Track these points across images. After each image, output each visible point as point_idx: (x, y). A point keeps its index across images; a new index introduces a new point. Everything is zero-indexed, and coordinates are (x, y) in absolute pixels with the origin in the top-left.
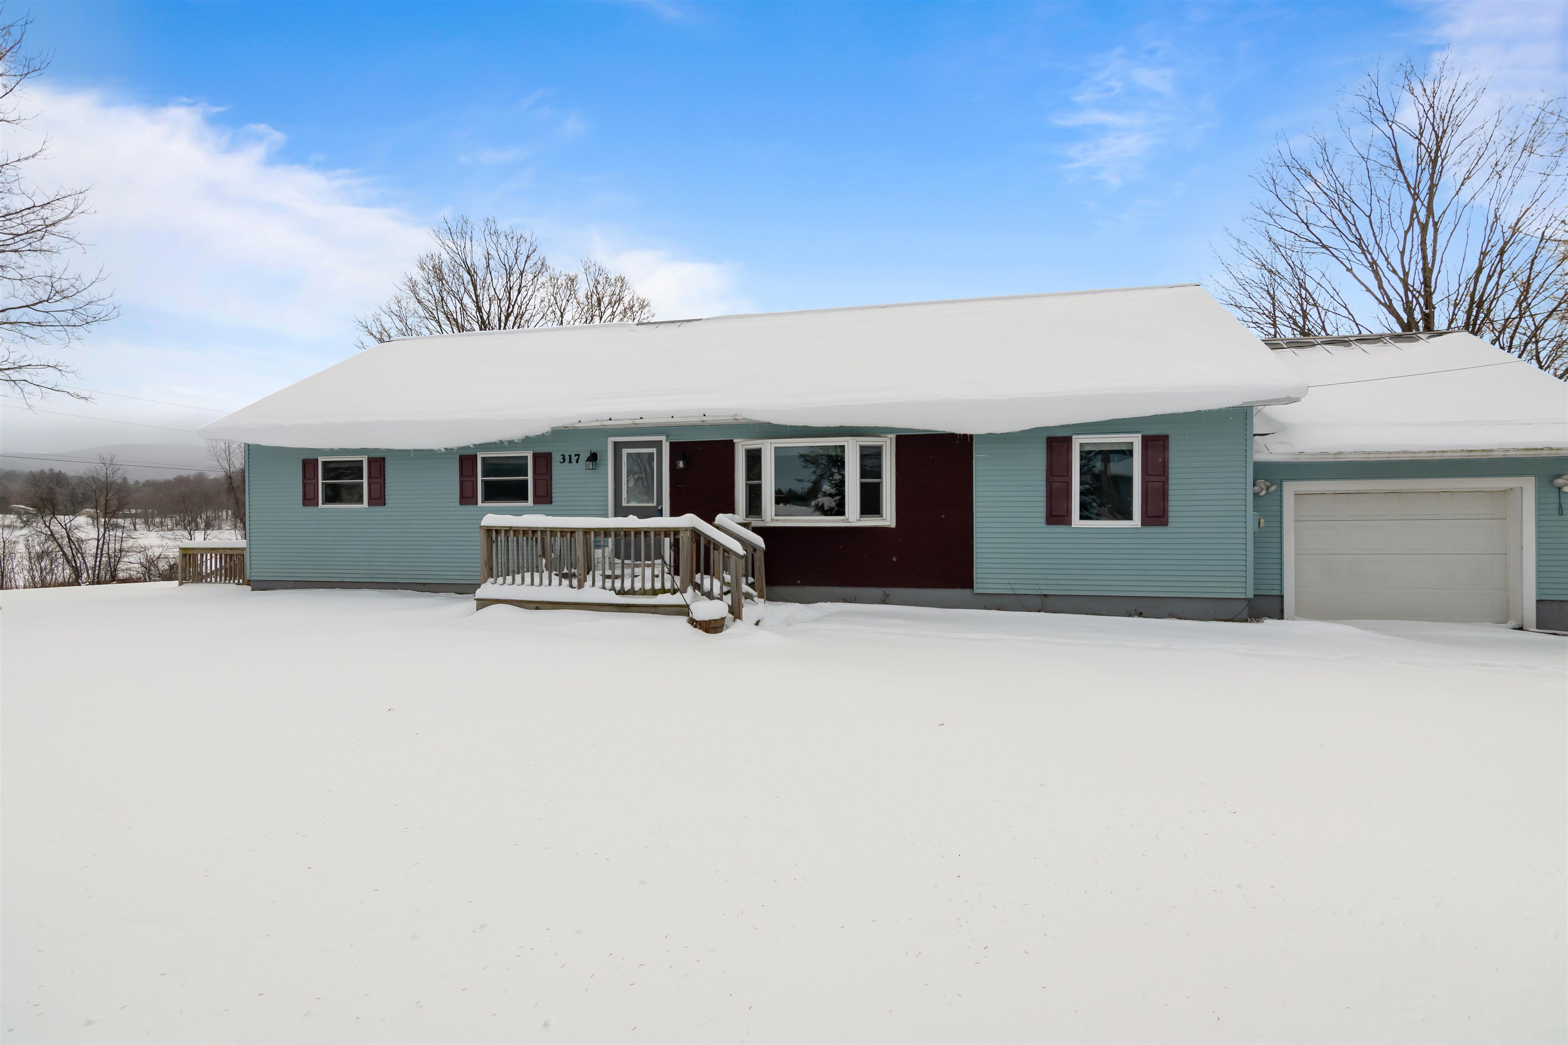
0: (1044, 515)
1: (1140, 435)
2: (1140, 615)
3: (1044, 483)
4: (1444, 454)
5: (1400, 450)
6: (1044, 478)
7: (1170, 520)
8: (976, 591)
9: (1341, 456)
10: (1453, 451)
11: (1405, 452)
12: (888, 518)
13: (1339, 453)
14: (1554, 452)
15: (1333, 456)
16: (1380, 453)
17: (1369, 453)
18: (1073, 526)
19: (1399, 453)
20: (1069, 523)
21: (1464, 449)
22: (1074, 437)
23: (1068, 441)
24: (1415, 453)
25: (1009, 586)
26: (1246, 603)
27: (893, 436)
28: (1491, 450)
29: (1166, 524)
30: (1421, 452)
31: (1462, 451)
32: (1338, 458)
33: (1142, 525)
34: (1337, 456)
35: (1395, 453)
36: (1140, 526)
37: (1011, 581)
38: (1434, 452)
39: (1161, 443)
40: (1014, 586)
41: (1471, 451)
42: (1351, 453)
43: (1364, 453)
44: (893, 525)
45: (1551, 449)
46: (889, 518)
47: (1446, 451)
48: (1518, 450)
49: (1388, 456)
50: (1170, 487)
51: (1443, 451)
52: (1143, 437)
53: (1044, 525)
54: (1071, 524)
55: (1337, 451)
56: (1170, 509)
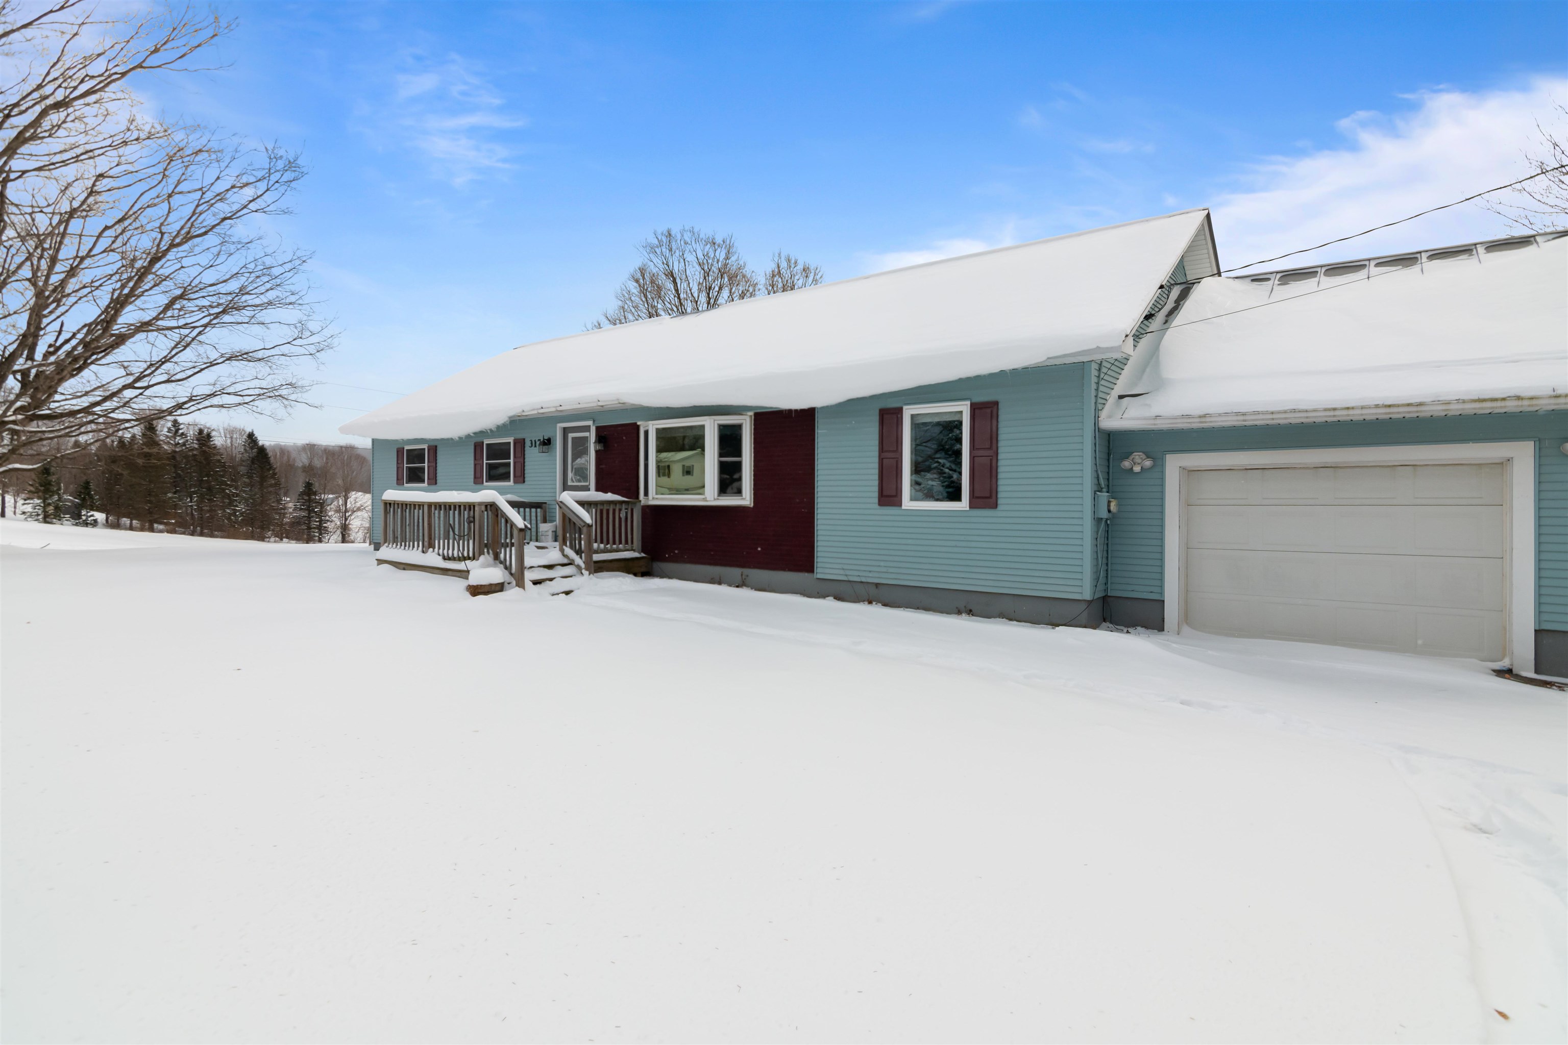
0: (876, 494)
1: (968, 403)
2: (970, 612)
3: (876, 460)
4: (1351, 412)
5: (1286, 408)
6: (877, 454)
7: (1000, 501)
8: (819, 576)
9: (1208, 419)
10: (1362, 408)
11: (1294, 411)
12: (746, 498)
13: (1204, 416)
14: (1526, 403)
15: (1198, 420)
16: (1258, 413)
17: (1244, 414)
18: (903, 507)
19: (1285, 412)
20: (899, 504)
21: (1380, 403)
22: (905, 408)
23: (898, 412)
24: (1307, 411)
25: (842, 572)
26: (1084, 606)
27: (751, 413)
28: (1420, 404)
29: (995, 506)
30: (1315, 411)
31: (1377, 406)
32: (1206, 422)
33: (970, 507)
34: (1203, 420)
35: (1279, 412)
36: (968, 509)
37: (846, 567)
38: (1335, 409)
39: (989, 411)
40: (848, 573)
41: (1390, 406)
42: (1220, 415)
43: (1237, 414)
44: (752, 505)
45: (1519, 398)
46: (748, 498)
47: (1353, 408)
48: (1464, 402)
49: (1271, 416)
50: (1000, 463)
51: (1348, 408)
52: (972, 405)
53: (877, 506)
54: (901, 505)
55: (1202, 413)
56: (1000, 489)
